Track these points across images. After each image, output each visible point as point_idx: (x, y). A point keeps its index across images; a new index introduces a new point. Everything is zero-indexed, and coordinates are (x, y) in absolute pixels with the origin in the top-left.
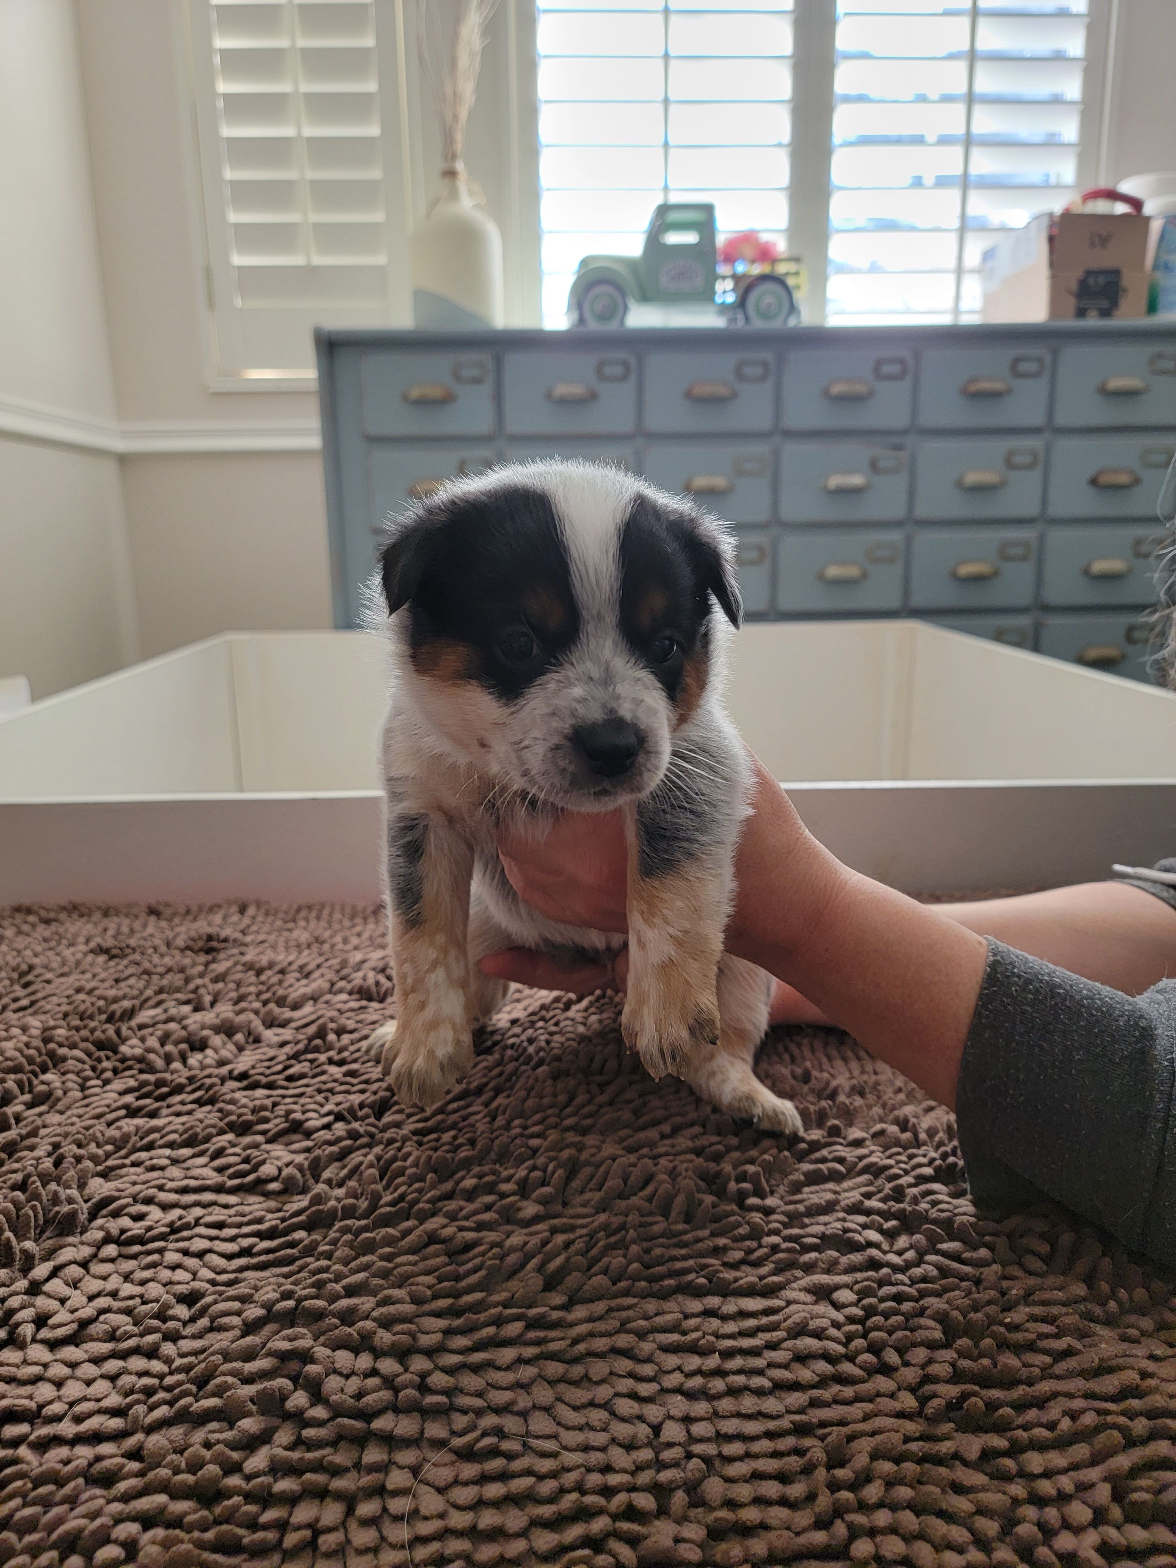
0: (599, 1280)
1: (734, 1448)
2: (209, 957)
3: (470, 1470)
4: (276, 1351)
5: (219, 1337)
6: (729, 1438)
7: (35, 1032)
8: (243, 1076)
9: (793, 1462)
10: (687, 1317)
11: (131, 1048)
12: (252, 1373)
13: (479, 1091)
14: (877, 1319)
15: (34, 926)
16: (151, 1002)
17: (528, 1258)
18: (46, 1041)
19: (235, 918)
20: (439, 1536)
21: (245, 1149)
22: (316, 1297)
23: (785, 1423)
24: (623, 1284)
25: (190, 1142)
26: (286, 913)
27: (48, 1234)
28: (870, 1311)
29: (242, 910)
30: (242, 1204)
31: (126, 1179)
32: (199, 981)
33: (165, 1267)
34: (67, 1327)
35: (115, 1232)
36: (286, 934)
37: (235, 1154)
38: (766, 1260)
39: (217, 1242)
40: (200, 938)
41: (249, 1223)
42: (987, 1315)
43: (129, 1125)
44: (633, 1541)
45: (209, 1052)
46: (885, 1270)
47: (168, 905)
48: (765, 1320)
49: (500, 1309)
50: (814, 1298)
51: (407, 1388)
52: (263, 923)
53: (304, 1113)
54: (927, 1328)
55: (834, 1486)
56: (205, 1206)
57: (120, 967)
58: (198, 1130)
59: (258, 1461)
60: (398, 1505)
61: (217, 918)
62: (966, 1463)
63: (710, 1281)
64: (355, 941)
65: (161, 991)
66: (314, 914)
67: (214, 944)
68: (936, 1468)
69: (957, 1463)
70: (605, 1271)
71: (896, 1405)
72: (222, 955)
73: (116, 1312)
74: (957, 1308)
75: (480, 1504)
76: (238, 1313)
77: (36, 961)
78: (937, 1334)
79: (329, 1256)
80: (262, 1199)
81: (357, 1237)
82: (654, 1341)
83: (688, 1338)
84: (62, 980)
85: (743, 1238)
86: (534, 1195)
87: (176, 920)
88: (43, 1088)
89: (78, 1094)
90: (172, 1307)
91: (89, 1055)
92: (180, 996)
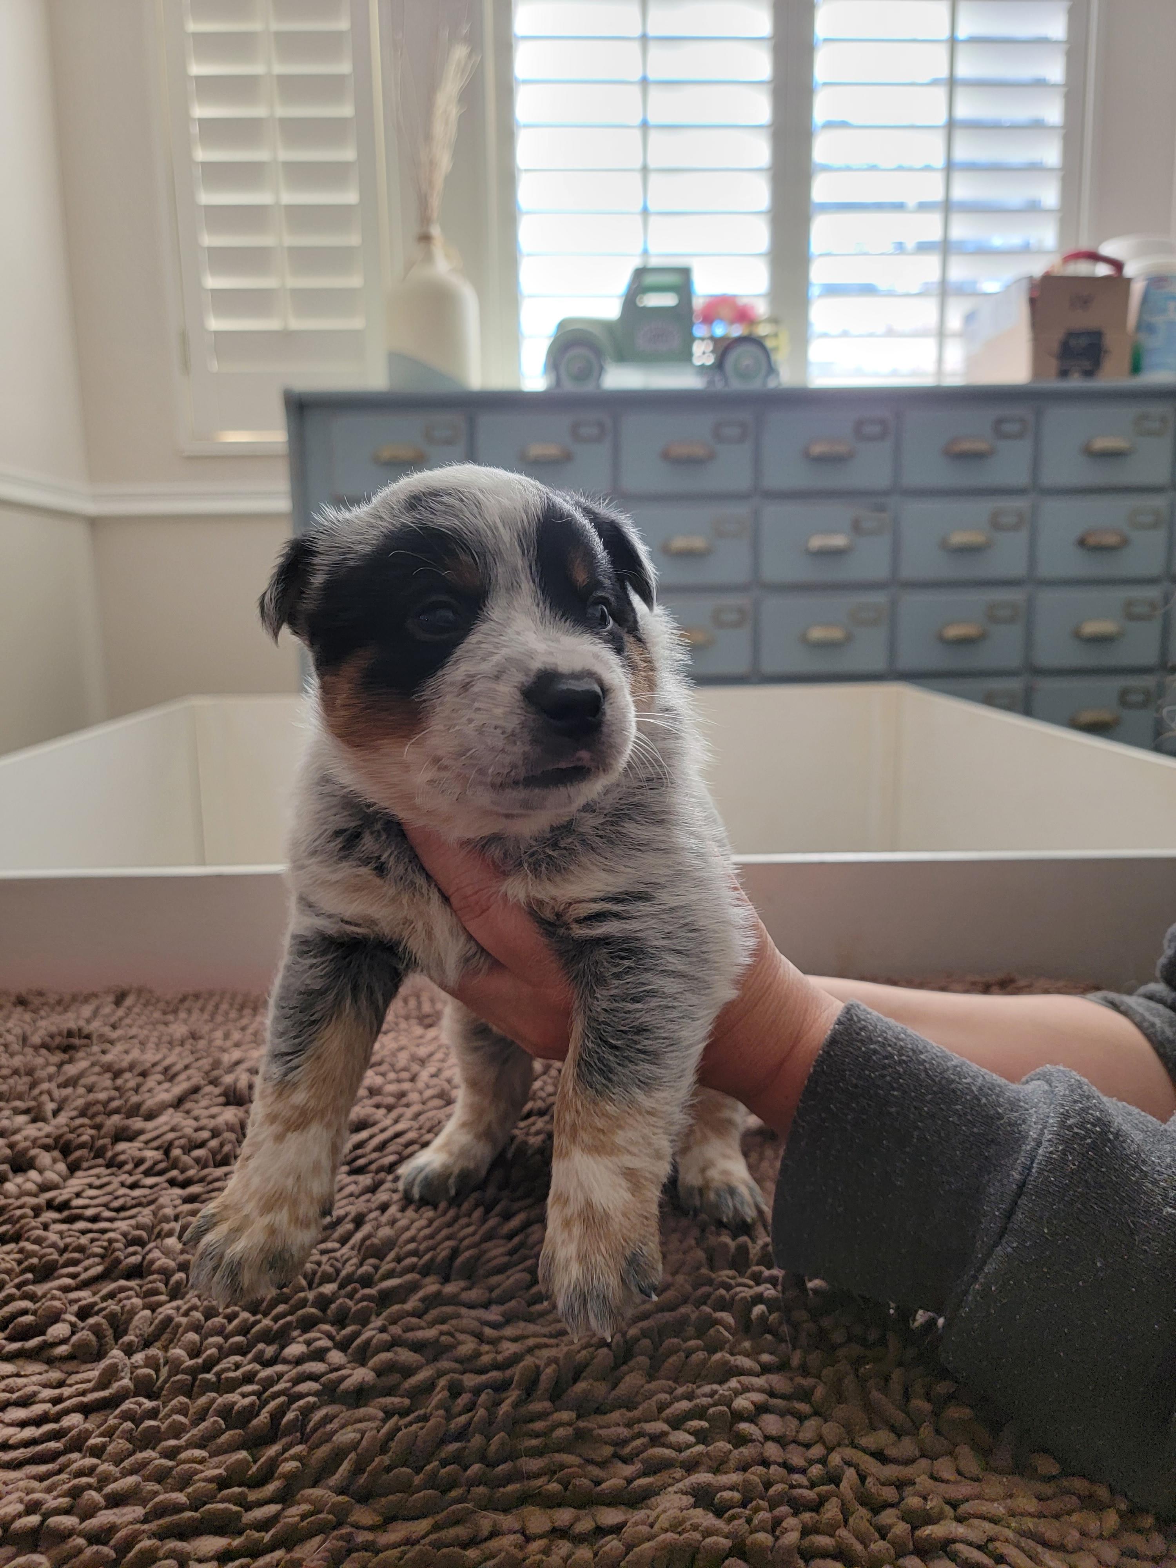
2: (66, 1057)
8: (65, 1206)
19: (108, 1010)
22: (67, 1512)
24: (456, 1491)
26: (168, 1003)
29: (120, 999)
30: (18, 1375)
32: (46, 1086)
36: (161, 1028)
38: (641, 1454)
40: (60, 1034)
45: (33, 1174)
47: (41, 994)
50: (692, 1502)
52: (138, 1015)
61: (87, 1011)
63: (565, 1486)
64: (236, 1036)
66: (199, 1004)
67: (76, 1041)
72: (81, 1054)
79: (97, 1452)
80: (43, 1367)
81: (138, 1426)
87: (43, 1013)
92: (18, 1103)
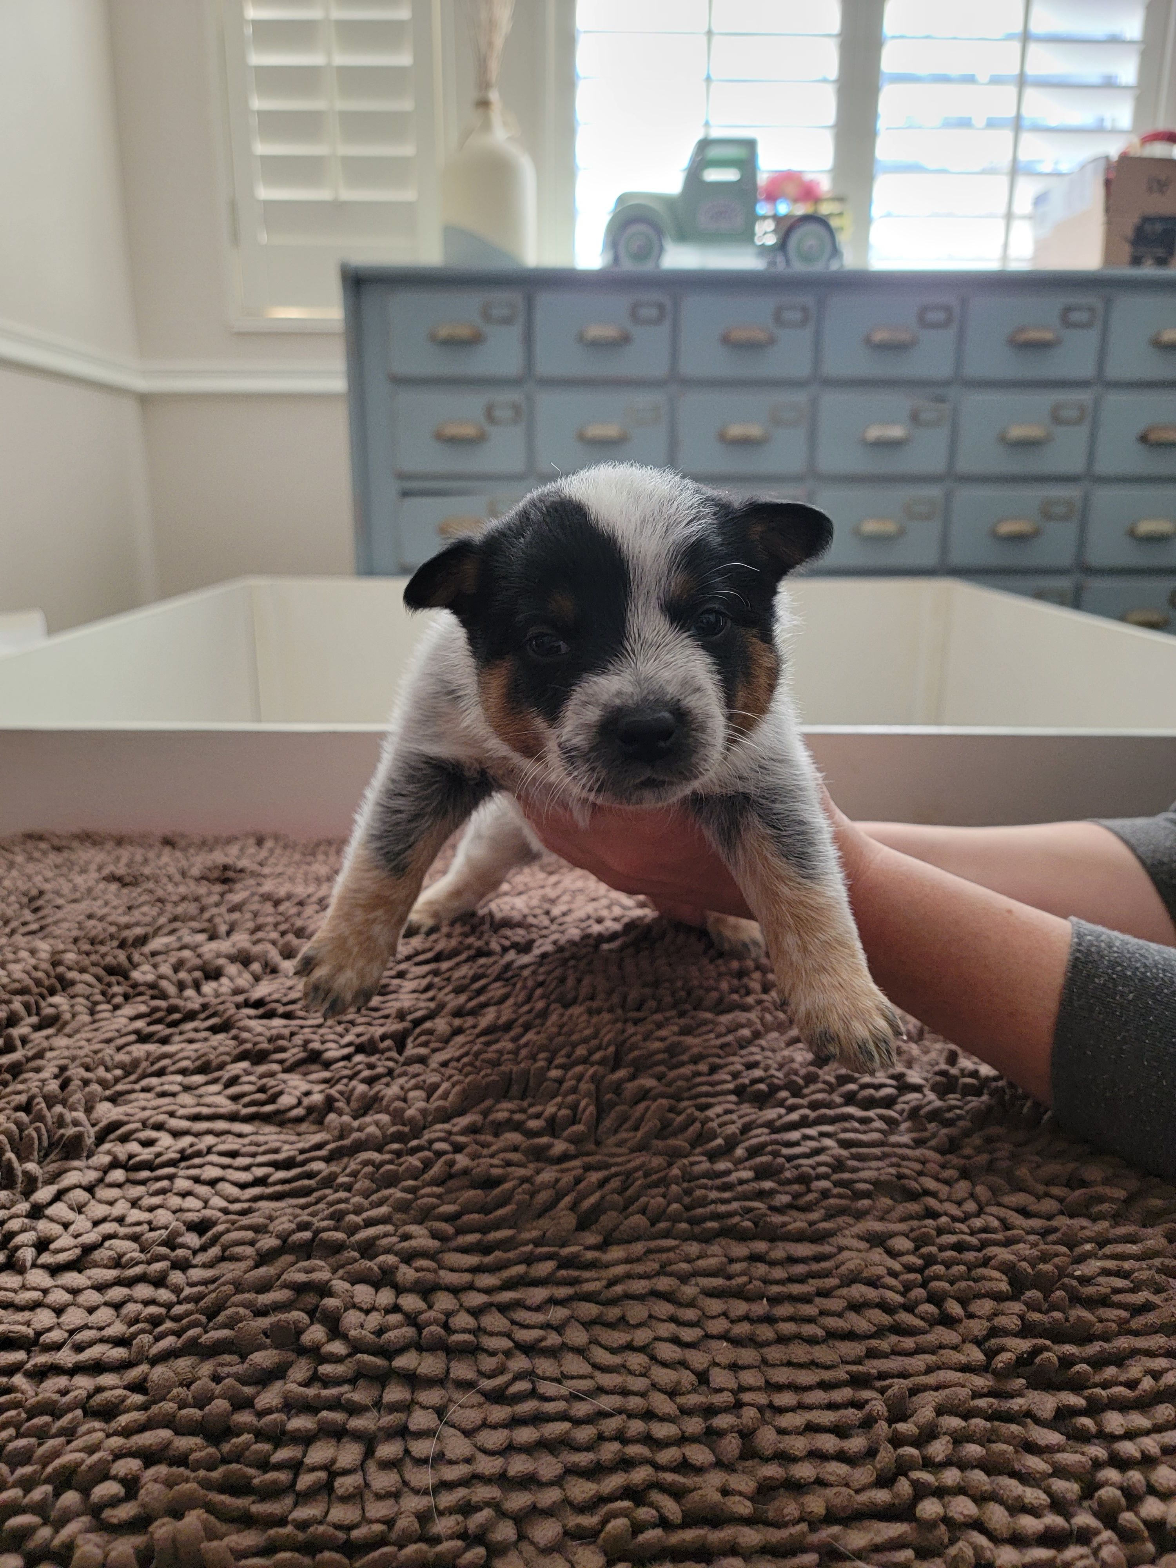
0: (638, 1220)
1: (786, 1399)
2: (225, 887)
3: (499, 1413)
4: (291, 1282)
5: (232, 1267)
6: (780, 1388)
7: (44, 955)
8: (259, 1004)
9: (852, 1415)
10: (731, 1261)
11: (143, 974)
12: (266, 1306)
13: (508, 1026)
14: (939, 1269)
15: (44, 853)
16: (166, 930)
17: (559, 1197)
18: (55, 964)
19: (252, 850)
20: (466, 1482)
21: (261, 1077)
22: (336, 1229)
23: (841, 1374)
24: (662, 1225)
25: (204, 1069)
26: (305, 846)
27: (52, 1156)
28: (930, 1260)
29: (260, 842)
30: (256, 1133)
31: (135, 1104)
32: (214, 911)
33: (176, 1194)
34: (70, 1252)
35: (122, 1157)
36: (305, 867)
37: (250, 1083)
38: (815, 1205)
39: (230, 1171)
40: (216, 867)
41: (265, 1153)
42: (1056, 1266)
43: (139, 1050)
44: (677, 1494)
45: (224, 980)
46: (944, 1219)
47: (183, 836)
48: (815, 1267)
49: (531, 1246)
50: (868, 1245)
51: (431, 1324)
52: (281, 855)
53: (323, 1043)
54: (991, 1279)
55: (897, 1441)
56: (218, 1134)
57: (134, 895)
58: (212, 1057)
59: (270, 1397)
60: (422, 1448)
61: (234, 850)
62: (1038, 1421)
63: (756, 1224)
65: (175, 919)
66: (333, 849)
67: (230, 874)
68: (1008, 1425)
69: (1029, 1420)
70: (643, 1211)
71: (962, 1358)
72: (238, 886)
73: (122, 1238)
74: (1025, 1260)
75: (510, 1449)
76: (252, 1243)
77: (47, 887)
78: (1004, 1286)
79: (348, 1188)
80: (278, 1129)
81: (378, 1170)
82: (697, 1285)
83: (734, 1282)
84: (73, 906)
85: (789, 1182)
86: (566, 1134)
87: (192, 851)
88: (50, 1011)
89: (87, 1018)
90: (182, 1235)
91: (99, 979)
92: (195, 925)
